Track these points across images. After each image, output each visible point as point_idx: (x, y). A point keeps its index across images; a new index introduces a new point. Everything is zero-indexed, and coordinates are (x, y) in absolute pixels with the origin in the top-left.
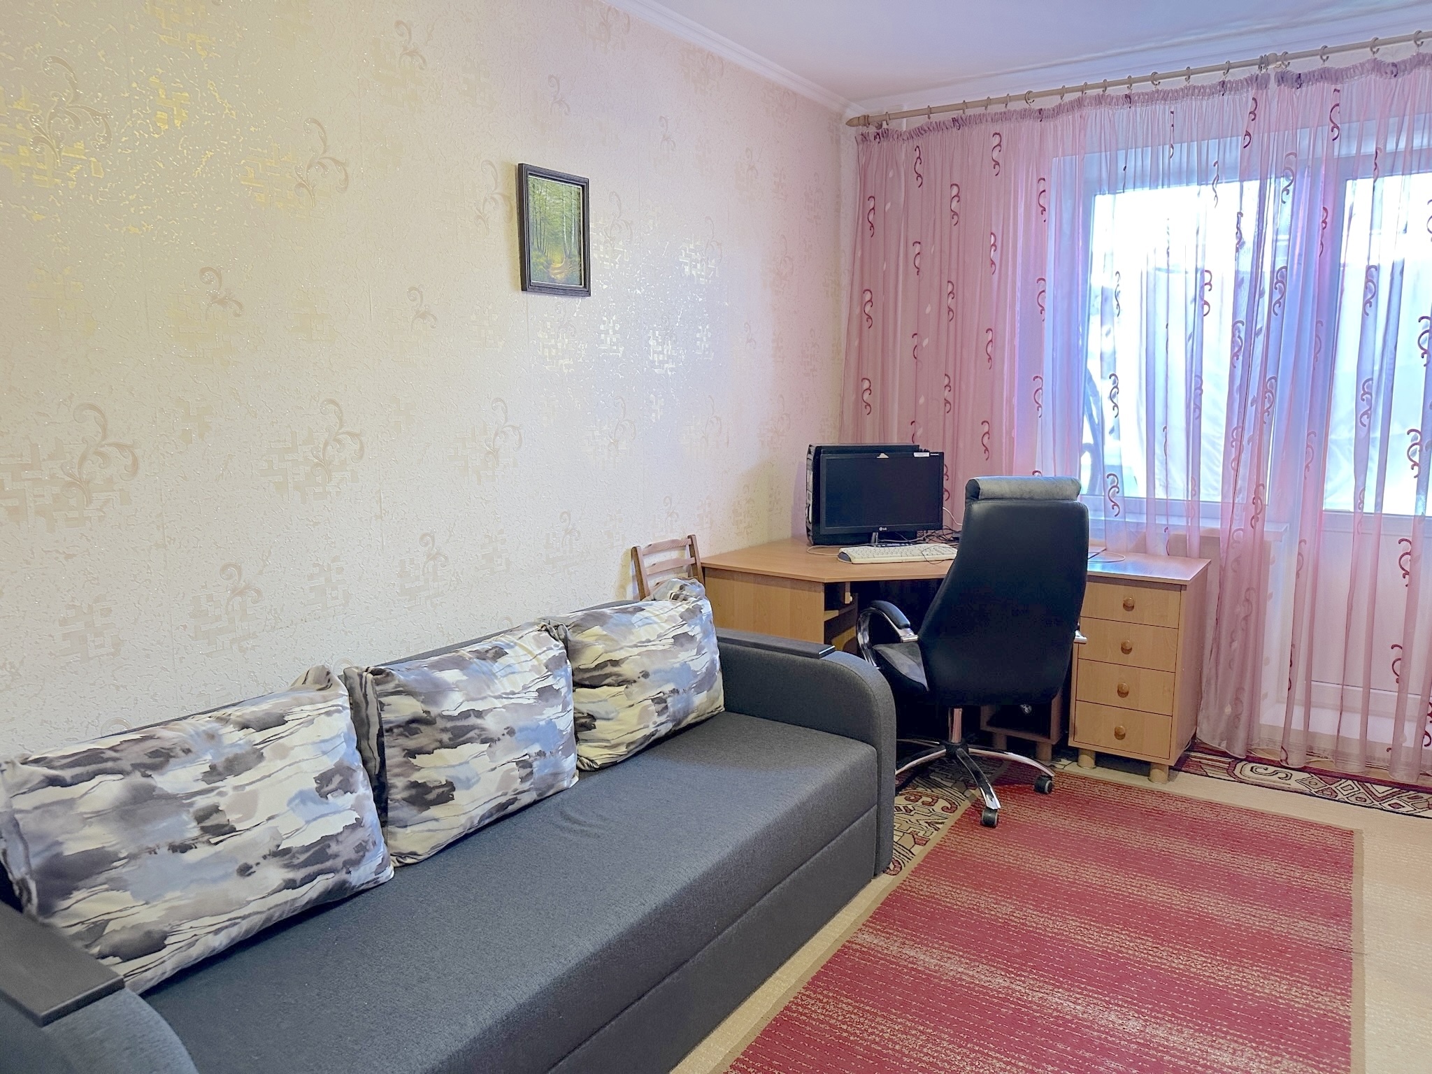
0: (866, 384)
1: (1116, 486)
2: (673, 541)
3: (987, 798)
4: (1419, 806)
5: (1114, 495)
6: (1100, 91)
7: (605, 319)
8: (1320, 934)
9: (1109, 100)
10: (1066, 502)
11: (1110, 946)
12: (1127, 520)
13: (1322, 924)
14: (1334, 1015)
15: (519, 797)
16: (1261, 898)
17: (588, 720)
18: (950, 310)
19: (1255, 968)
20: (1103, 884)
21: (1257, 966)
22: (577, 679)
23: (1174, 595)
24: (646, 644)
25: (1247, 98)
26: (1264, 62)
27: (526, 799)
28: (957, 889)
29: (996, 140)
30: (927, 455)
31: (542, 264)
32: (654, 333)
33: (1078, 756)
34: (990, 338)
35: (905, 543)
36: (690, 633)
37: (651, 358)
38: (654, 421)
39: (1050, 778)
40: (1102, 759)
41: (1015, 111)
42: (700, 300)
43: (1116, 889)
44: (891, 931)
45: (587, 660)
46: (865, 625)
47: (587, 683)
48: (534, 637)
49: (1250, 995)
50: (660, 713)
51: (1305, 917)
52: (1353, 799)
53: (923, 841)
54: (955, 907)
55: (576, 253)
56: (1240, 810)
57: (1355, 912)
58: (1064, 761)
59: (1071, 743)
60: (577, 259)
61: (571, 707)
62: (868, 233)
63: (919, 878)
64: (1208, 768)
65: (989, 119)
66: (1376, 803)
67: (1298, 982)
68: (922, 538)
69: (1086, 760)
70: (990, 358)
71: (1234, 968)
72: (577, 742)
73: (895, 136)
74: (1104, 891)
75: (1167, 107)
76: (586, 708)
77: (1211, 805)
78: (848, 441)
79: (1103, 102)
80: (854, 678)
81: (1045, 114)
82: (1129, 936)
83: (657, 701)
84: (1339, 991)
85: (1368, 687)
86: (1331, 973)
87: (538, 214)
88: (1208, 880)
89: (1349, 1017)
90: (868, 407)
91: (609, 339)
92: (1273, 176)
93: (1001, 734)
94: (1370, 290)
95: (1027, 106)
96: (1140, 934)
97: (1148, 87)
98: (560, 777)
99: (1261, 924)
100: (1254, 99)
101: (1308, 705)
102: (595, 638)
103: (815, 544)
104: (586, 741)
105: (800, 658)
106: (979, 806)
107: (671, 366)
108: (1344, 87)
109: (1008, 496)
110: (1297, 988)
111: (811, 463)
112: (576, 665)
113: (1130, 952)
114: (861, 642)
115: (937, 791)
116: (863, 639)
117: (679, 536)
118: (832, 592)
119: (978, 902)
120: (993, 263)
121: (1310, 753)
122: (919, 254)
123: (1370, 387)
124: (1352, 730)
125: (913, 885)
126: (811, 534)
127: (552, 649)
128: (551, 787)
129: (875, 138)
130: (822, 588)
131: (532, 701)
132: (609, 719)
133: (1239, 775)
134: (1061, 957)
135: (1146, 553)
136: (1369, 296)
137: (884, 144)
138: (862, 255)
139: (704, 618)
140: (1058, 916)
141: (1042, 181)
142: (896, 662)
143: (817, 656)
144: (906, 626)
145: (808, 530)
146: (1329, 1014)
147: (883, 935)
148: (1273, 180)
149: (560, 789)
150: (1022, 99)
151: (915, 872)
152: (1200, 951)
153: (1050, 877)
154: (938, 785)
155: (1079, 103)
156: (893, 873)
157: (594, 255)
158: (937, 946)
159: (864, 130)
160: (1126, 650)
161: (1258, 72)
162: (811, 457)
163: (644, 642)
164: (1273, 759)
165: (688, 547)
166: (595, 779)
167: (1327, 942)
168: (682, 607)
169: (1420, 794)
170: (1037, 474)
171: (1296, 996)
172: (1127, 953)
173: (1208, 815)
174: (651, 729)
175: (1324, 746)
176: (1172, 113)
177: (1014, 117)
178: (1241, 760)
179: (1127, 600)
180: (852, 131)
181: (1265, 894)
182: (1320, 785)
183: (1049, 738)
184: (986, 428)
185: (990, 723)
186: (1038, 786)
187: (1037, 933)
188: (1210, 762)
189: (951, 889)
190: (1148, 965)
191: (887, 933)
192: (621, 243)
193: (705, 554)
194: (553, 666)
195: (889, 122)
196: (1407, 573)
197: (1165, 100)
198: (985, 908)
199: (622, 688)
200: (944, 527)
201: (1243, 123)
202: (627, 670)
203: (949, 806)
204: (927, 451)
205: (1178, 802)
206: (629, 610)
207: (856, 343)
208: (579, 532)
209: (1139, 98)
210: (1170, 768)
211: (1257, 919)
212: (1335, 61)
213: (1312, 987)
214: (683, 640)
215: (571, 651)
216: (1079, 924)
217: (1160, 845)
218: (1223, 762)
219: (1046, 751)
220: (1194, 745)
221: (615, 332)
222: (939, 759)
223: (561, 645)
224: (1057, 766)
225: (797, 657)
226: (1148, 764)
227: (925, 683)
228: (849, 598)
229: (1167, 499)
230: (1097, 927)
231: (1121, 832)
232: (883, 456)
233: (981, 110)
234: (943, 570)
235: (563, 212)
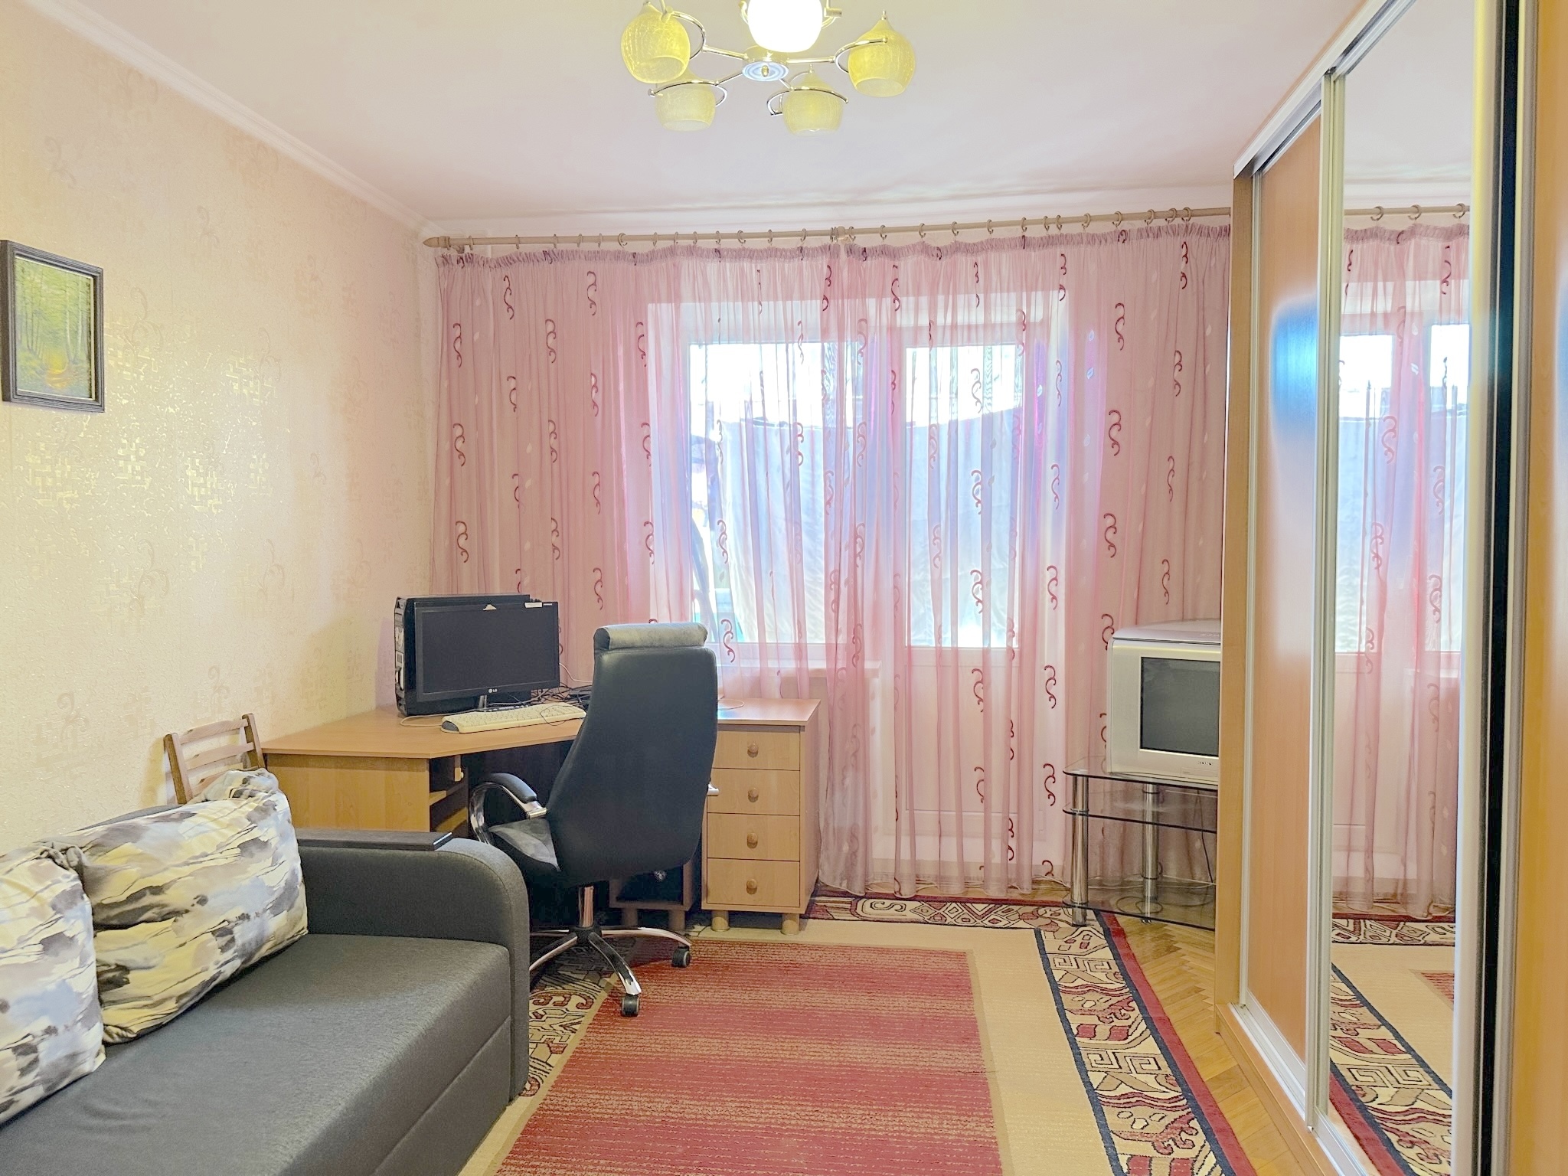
0: (461, 528)
1: (730, 632)
2: (223, 724)
3: (626, 983)
4: (1012, 918)
5: (728, 641)
6: (691, 242)
7: (125, 441)
8: (957, 1061)
9: (700, 252)
10: (694, 648)
11: (773, 1121)
12: (742, 666)
13: (957, 1050)
14: (982, 1139)
15: (16, 1098)
16: (903, 1036)
17: (117, 974)
18: (553, 450)
19: (908, 1109)
20: (755, 1054)
21: (910, 1107)
22: (101, 917)
23: (794, 737)
24: (202, 859)
25: (822, 264)
26: (834, 233)
27: (28, 1098)
28: (605, 1095)
29: (591, 279)
30: (540, 605)
31: (34, 369)
32: (193, 462)
33: (711, 920)
34: (597, 482)
35: (520, 705)
36: (262, 839)
37: (189, 492)
38: (194, 571)
39: (687, 947)
40: (736, 918)
41: (608, 252)
42: (254, 424)
43: (769, 1057)
44: (538, 1163)
45: (113, 892)
46: (479, 805)
47: (115, 922)
48: (30, 868)
49: (910, 1138)
50: (223, 949)
51: (941, 1047)
52: (959, 920)
53: (560, 1049)
54: (606, 1116)
55: (84, 358)
56: (868, 949)
57: (981, 1033)
58: (698, 928)
59: (705, 906)
60: (86, 365)
61: (92, 959)
62: (455, 362)
63: (561, 1092)
64: (833, 911)
65: (583, 257)
66: (978, 921)
67: (948, 1113)
68: (536, 699)
69: (720, 922)
70: (598, 503)
71: (890, 1114)
72: (101, 1005)
73: (481, 263)
74: (758, 1062)
75: (753, 265)
76: (112, 958)
77: (843, 949)
78: (442, 592)
79: (695, 254)
80: (479, 867)
81: (638, 258)
82: (789, 1105)
83: (219, 933)
84: (982, 1114)
85: (960, 810)
86: (973, 1097)
87: (29, 306)
88: (852, 1029)
89: (994, 1138)
90: (464, 554)
91: (130, 467)
92: (849, 340)
93: (631, 909)
94: (933, 446)
95: (620, 248)
96: (799, 1100)
97: (734, 244)
98: (80, 1059)
99: (906, 1062)
100: (829, 267)
101: (913, 834)
102: (124, 859)
103: (409, 715)
104: (114, 1002)
105: (410, 853)
106: (616, 995)
107: (216, 503)
108: (901, 263)
109: (639, 644)
110: (947, 1120)
111: (400, 618)
112: (97, 900)
113: (793, 1122)
114: (475, 825)
115: (569, 987)
116: (477, 821)
117: (231, 714)
118: (439, 769)
119: (631, 1105)
120: (595, 405)
121: (918, 882)
122: (514, 389)
123: (939, 532)
124: (951, 855)
125: (555, 1102)
126: (403, 702)
127: (59, 882)
128: (65, 1075)
129: (458, 262)
130: (426, 766)
131: (33, 958)
132: (149, 968)
133: (861, 914)
134: (727, 1145)
135: (761, 697)
136: (933, 452)
137: (468, 269)
138: (450, 386)
139: (280, 817)
140: (717, 1100)
141: (640, 325)
142: (520, 843)
143: (431, 848)
144: (533, 799)
145: (398, 698)
146: (978, 1139)
147: (529, 1170)
148: (849, 343)
149: (79, 1076)
150: (614, 241)
151: (556, 1086)
152: (857, 1104)
153: (702, 1059)
154: (569, 980)
155: (672, 252)
156: (529, 1093)
157: (109, 362)
158: (591, 1167)
159: (445, 251)
160: (752, 798)
161: (830, 242)
162: (401, 611)
163: (197, 857)
164: (887, 892)
165: (242, 731)
166: (131, 1053)
167: (964, 1068)
168: (248, 806)
169: (1011, 907)
170: (652, 622)
171: (948, 1129)
172: (790, 1124)
173: (842, 960)
174: (212, 972)
175: (929, 872)
176: (759, 271)
177: (608, 257)
178: (861, 898)
179: (752, 746)
180: (429, 251)
181: (904, 1031)
182: (931, 912)
183: (682, 904)
184: (598, 575)
185: (618, 899)
186: (674, 959)
187: (697, 1125)
188: (833, 905)
189: (598, 1097)
190: (812, 1132)
191: (533, 1166)
192: (147, 350)
193: (267, 737)
194: (62, 905)
195: (474, 246)
196: (981, 700)
197: (751, 258)
198: (639, 1110)
199: (168, 923)
200: (561, 685)
201: (820, 287)
202: (173, 898)
203: (584, 1002)
204: (539, 601)
205: (812, 952)
206: (172, 817)
207: (448, 482)
208: (86, 720)
209: (728, 253)
210: (801, 916)
211: (902, 1058)
212: (892, 240)
213: (960, 1115)
214: (253, 849)
215: (88, 881)
216: (738, 1105)
217: (803, 1001)
218: (846, 903)
219: (679, 920)
220: (818, 889)
221: (139, 458)
222: (568, 951)
223: (74, 874)
224: (692, 934)
225: (406, 852)
226: (780, 916)
227: (554, 861)
228: (459, 775)
229: (777, 643)
230: (758, 1103)
231: (764, 994)
232: (490, 607)
233: (574, 246)
234: (572, 731)
235: (65, 306)
